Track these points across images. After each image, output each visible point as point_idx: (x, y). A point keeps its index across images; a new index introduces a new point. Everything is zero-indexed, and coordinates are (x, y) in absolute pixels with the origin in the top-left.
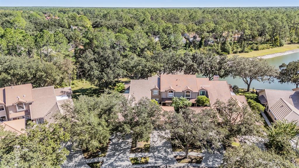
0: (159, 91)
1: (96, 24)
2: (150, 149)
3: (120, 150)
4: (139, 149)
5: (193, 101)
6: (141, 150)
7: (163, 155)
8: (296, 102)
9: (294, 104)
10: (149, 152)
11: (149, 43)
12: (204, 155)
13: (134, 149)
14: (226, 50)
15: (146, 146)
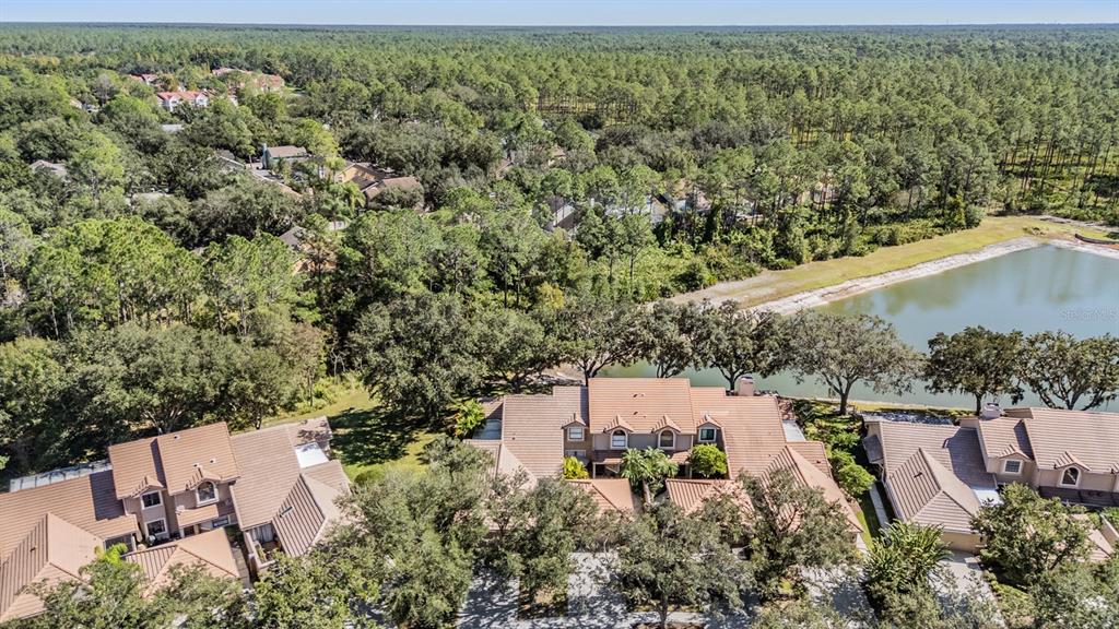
0: (587, 431)
1: (354, 142)
2: (570, 607)
3: (494, 612)
4: (539, 607)
5: (681, 458)
6: (547, 611)
7: (602, 622)
8: (960, 460)
9: (954, 466)
10: (566, 615)
11: (547, 248)
12: (708, 619)
13: (527, 607)
14: (790, 249)
15: (558, 599)
